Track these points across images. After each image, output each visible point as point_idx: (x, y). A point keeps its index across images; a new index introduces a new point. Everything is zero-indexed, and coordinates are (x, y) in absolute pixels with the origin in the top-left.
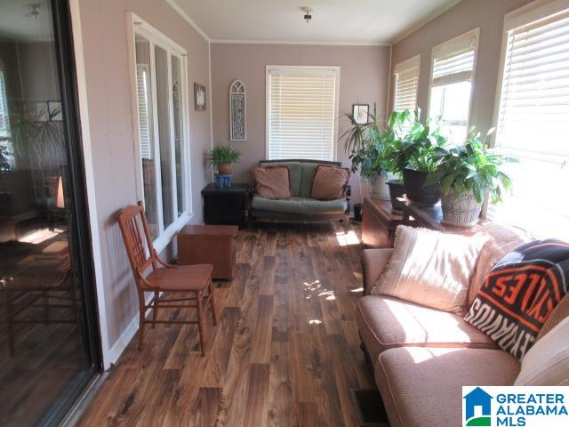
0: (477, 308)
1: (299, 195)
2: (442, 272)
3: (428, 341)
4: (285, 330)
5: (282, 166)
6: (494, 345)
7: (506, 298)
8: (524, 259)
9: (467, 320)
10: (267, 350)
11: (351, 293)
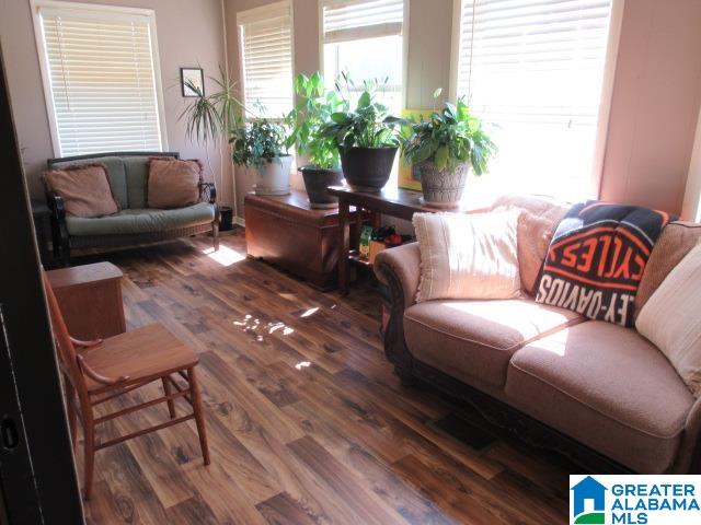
0: (548, 285)
1: (128, 206)
2: (492, 257)
3: (541, 331)
4: (278, 388)
5: (94, 165)
6: (584, 318)
7: (579, 267)
8: (585, 224)
9: (542, 300)
10: (284, 420)
11: (304, 318)
